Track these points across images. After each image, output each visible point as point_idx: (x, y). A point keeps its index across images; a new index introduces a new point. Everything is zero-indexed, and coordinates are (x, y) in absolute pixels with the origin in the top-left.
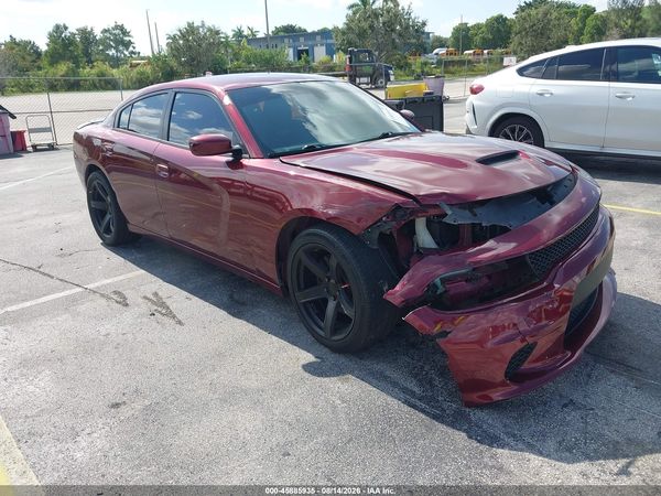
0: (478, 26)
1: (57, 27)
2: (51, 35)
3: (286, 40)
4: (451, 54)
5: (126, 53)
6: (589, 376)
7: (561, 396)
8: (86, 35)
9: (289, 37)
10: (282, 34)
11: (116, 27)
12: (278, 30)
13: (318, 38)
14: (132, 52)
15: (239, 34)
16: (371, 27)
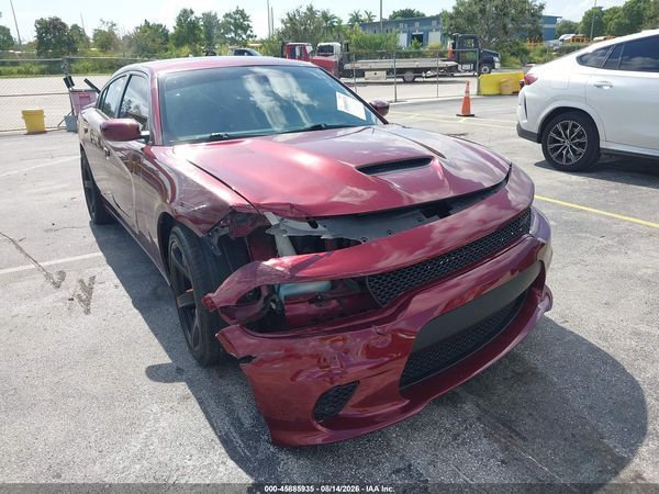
0: (614, 10)
1: (185, 11)
2: (179, 20)
3: (401, 25)
4: (578, 40)
5: (244, 36)
6: (455, 437)
7: (402, 458)
8: (209, 19)
9: (404, 22)
10: (399, 18)
11: (237, 12)
12: (395, 15)
13: (434, 23)
14: (250, 36)
15: (355, 18)
16: (483, 11)
